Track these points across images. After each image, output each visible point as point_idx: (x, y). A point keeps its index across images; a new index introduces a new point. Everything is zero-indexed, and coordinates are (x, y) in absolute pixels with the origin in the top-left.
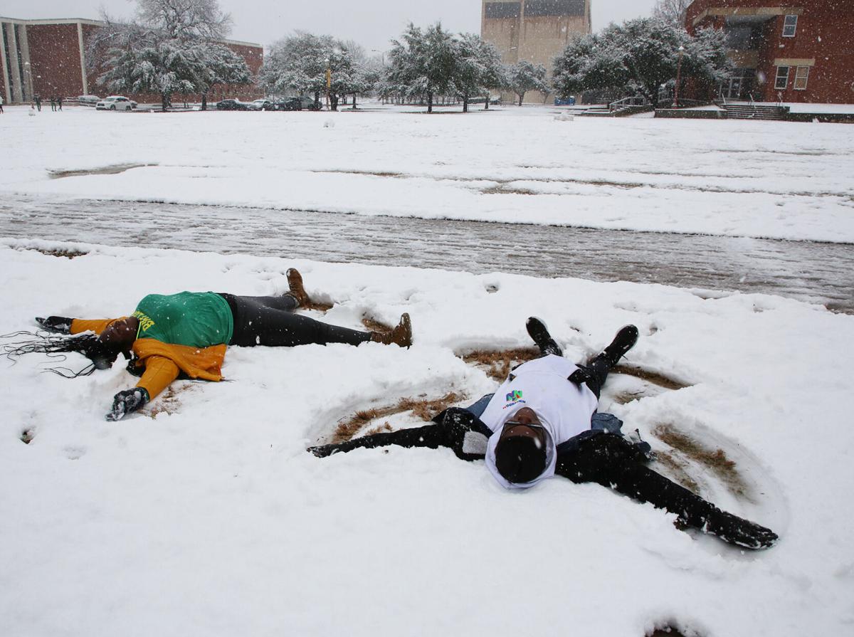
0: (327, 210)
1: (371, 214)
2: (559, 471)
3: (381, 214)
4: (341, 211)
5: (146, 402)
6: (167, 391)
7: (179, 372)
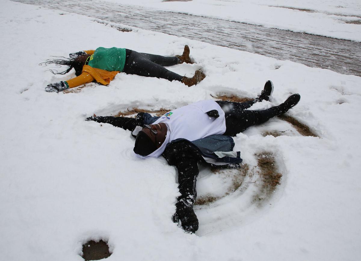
0: (250, 23)
1: (269, 27)
2: (164, 155)
3: (273, 27)
4: (256, 24)
5: (68, 87)
6: (83, 85)
7: (93, 79)
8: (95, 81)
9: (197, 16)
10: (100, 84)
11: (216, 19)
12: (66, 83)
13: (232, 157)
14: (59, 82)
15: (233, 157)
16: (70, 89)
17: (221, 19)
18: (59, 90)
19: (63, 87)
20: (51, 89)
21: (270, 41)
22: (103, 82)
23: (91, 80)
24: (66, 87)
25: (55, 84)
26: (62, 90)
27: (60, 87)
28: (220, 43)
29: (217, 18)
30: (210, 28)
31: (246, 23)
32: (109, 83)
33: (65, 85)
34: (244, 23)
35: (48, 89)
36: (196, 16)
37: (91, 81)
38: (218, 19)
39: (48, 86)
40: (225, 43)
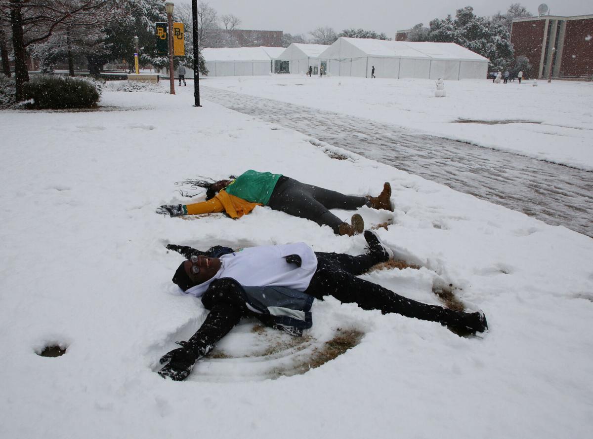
5: (185, 214)
6: (206, 214)
7: (222, 208)
8: (224, 211)
9: (484, 147)
10: (229, 216)
11: (515, 154)
12: (185, 207)
13: (295, 318)
14: (176, 204)
15: (297, 318)
16: (187, 216)
17: (524, 156)
18: (172, 215)
19: (179, 212)
20: (163, 211)
21: (577, 197)
22: (233, 214)
23: (219, 208)
24: (184, 212)
25: (170, 206)
26: (178, 215)
27: (175, 211)
28: (472, 190)
29: (517, 153)
30: (484, 167)
31: (566, 166)
32: (241, 216)
33: (183, 209)
34: (563, 165)
35: (160, 210)
36: (482, 147)
37: (220, 210)
38: (518, 155)
39: (162, 207)
40: (483, 191)
